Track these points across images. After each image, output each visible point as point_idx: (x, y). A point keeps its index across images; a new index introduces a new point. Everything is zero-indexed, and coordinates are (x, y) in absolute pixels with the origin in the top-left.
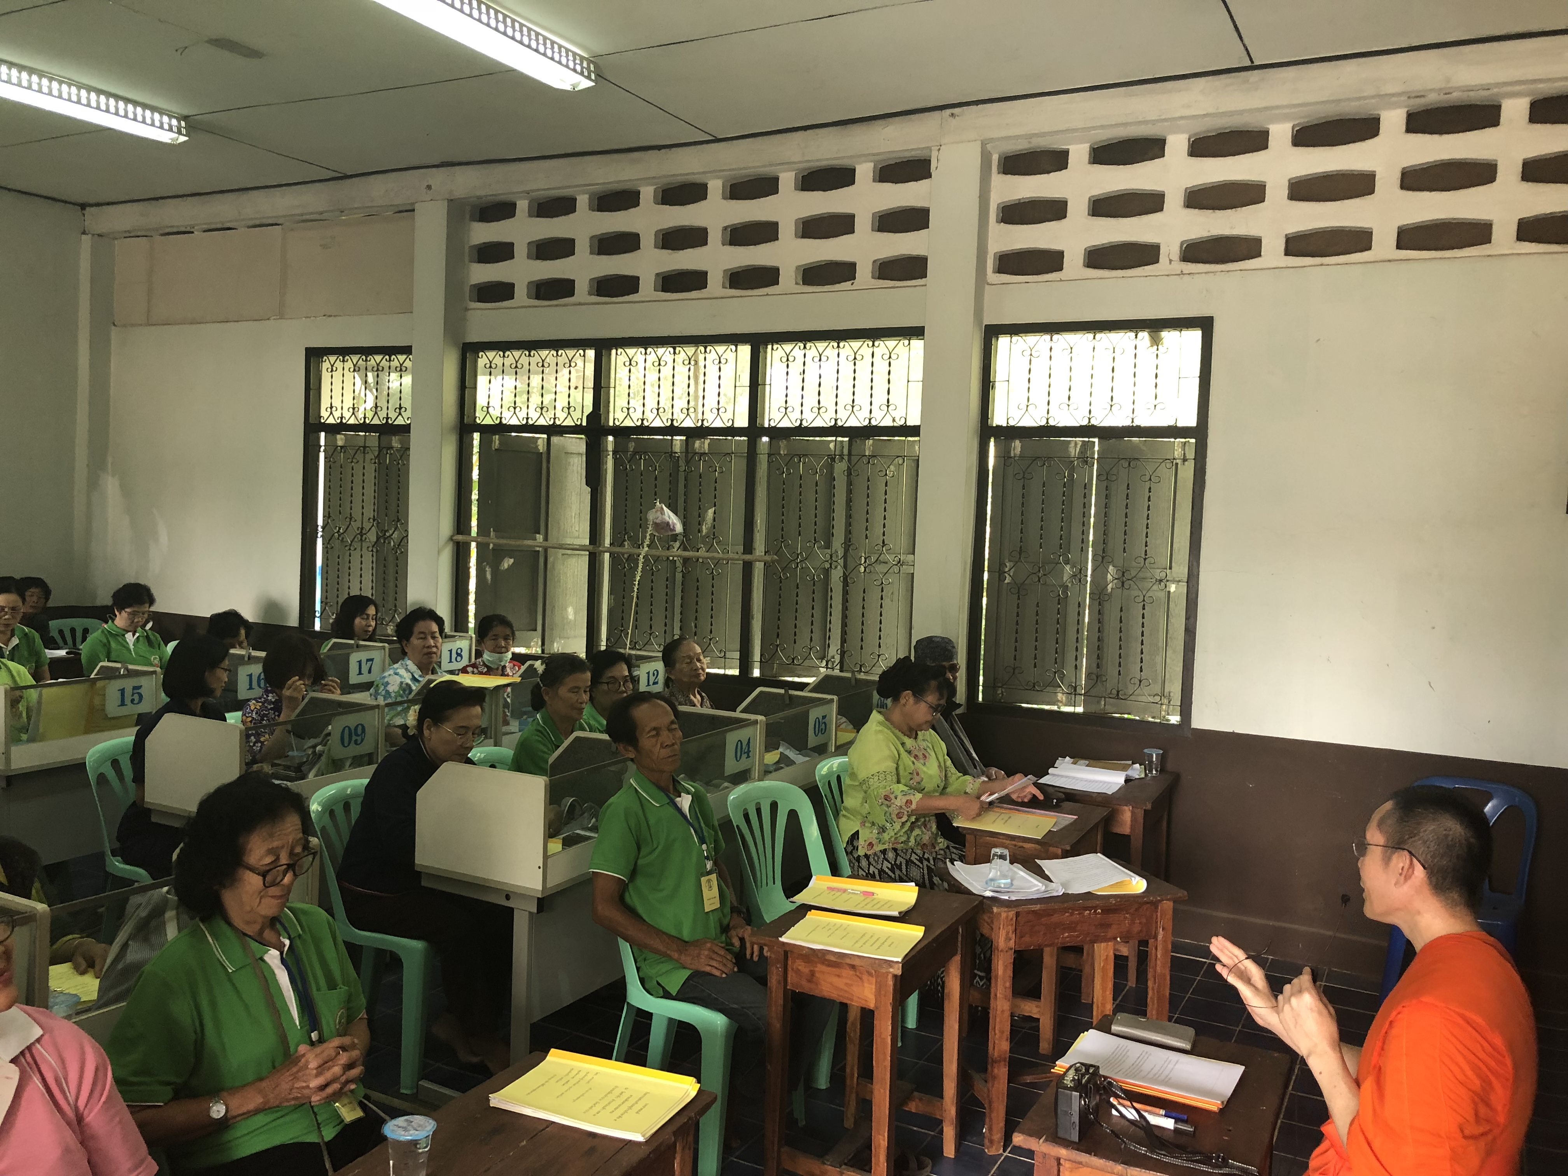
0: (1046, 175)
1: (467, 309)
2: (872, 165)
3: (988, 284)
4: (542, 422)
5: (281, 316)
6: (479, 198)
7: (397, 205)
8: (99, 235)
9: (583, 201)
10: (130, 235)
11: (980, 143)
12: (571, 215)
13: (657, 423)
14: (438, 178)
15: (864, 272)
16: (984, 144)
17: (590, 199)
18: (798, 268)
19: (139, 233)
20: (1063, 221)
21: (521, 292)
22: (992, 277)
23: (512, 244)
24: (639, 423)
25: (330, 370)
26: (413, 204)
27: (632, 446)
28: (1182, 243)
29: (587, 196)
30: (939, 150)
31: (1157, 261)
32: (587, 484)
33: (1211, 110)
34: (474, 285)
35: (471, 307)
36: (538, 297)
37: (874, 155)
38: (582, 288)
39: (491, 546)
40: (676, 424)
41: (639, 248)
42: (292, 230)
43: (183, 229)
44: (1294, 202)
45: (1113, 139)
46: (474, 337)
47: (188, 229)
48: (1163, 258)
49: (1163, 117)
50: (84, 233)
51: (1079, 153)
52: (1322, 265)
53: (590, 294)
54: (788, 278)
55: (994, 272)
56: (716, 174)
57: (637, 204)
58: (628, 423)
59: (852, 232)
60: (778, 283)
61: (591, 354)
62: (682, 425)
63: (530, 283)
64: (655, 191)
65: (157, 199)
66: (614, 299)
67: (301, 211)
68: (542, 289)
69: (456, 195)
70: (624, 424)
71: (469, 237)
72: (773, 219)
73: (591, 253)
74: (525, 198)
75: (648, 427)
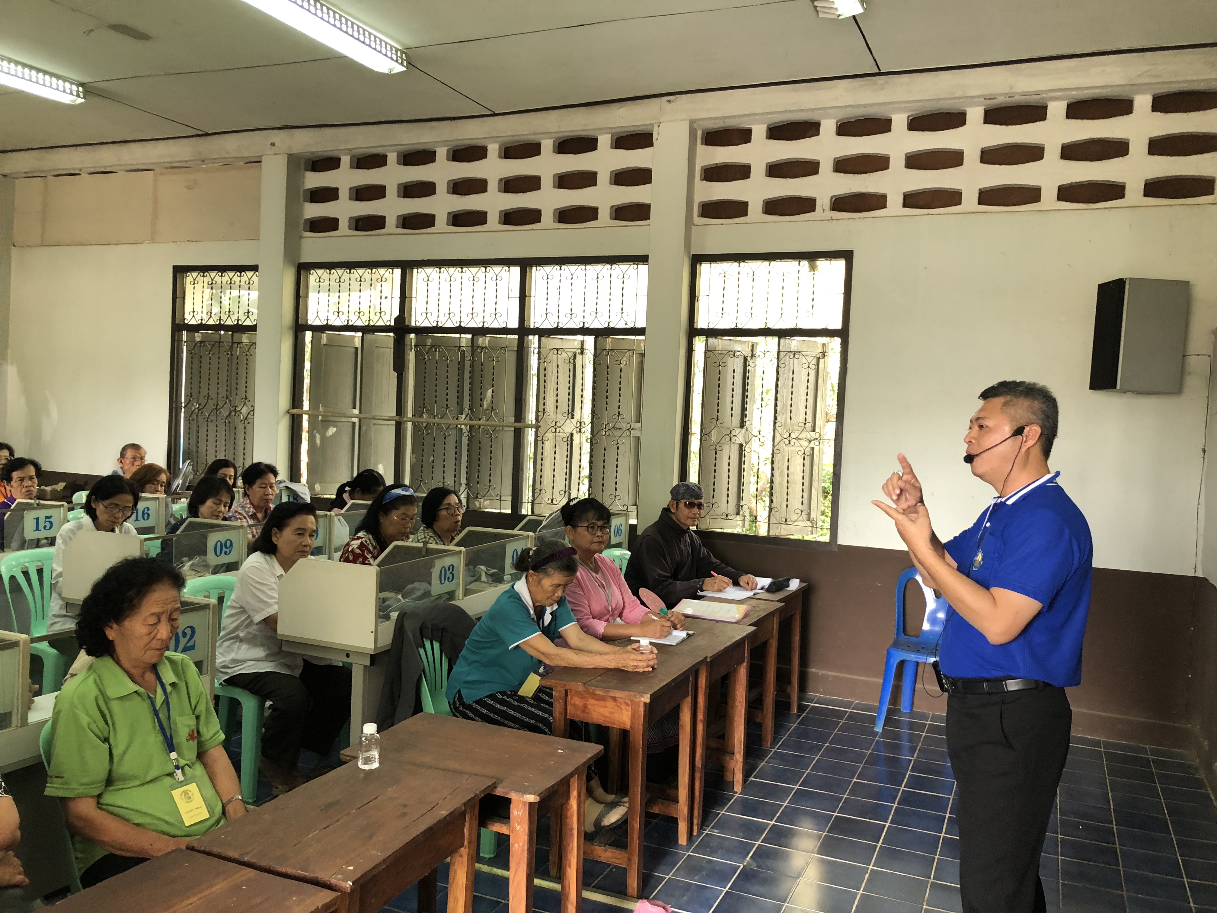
0: (736, 147)
1: (301, 237)
2: (610, 136)
3: (694, 225)
4: (359, 323)
5: (153, 241)
6: (312, 153)
7: (247, 158)
9: (392, 157)
10: (29, 176)
11: (688, 123)
12: (383, 168)
13: (449, 325)
14: (279, 137)
15: (604, 214)
16: (692, 122)
17: (398, 156)
18: (555, 210)
19: (35, 174)
20: (748, 180)
21: (344, 225)
22: (697, 220)
23: (336, 190)
24: (435, 324)
25: (192, 283)
26: (261, 156)
27: (429, 342)
28: (832, 198)
29: (396, 154)
30: (659, 126)
31: (814, 210)
32: (394, 370)
33: (852, 103)
34: (307, 220)
35: (305, 236)
36: (357, 229)
37: (611, 128)
38: (391, 222)
39: (319, 418)
40: (463, 325)
41: (435, 193)
42: (161, 174)
43: (73, 172)
44: (909, 170)
45: (783, 122)
46: (306, 258)
47: (77, 172)
48: (818, 208)
49: (819, 107)
51: (759, 131)
53: (397, 227)
54: (547, 217)
55: (698, 216)
56: (493, 139)
57: (434, 161)
58: (426, 324)
59: (596, 185)
60: (540, 222)
61: (398, 272)
62: (468, 326)
63: (351, 218)
64: (448, 151)
65: (52, 148)
66: (417, 231)
67: (169, 160)
68: (360, 223)
69: (294, 151)
70: (423, 325)
71: (303, 183)
72: (537, 174)
73: (398, 196)
74: (347, 154)
75: (441, 327)
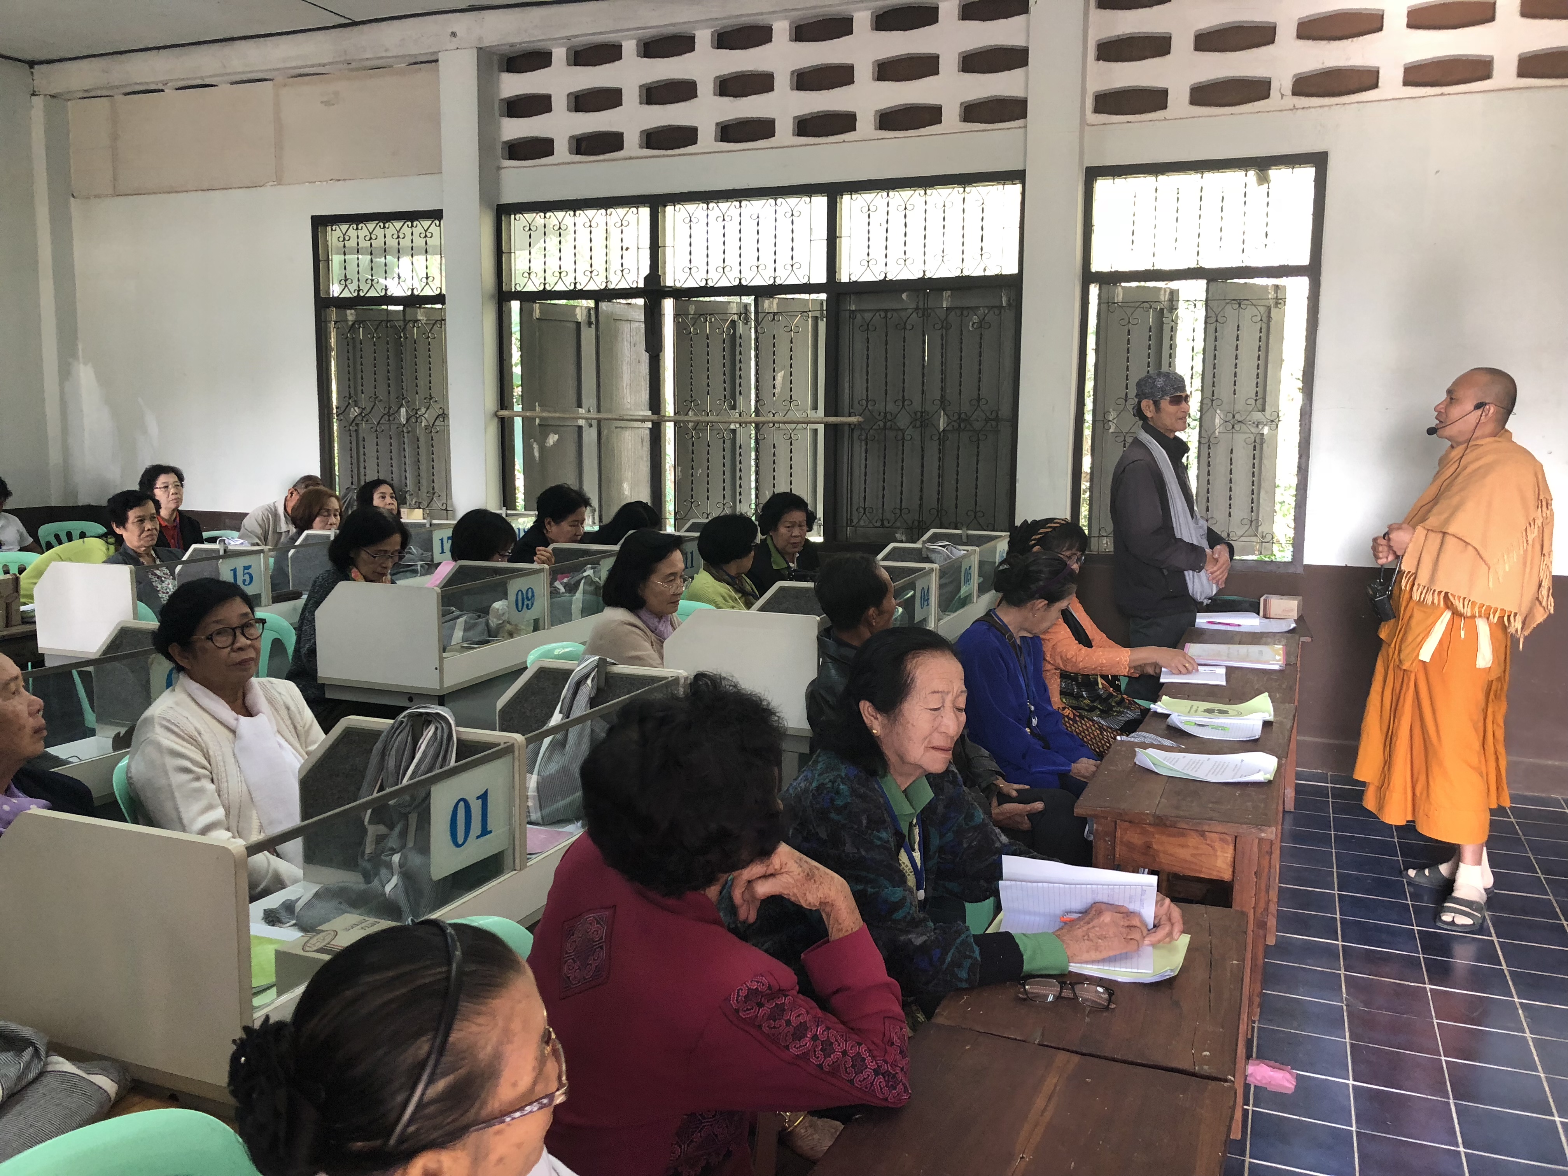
0: (1148, 9)
1: (499, 168)
2: (957, 1)
3: (1088, 125)
4: (592, 287)
5: (279, 181)
6: (512, 45)
7: (415, 56)
8: (52, 96)
9: (629, 47)
10: (88, 96)
12: (617, 63)
13: (724, 283)
14: (462, 24)
15: (951, 115)
17: (637, 45)
18: (877, 111)
19: (99, 93)
20: (1168, 57)
21: (561, 147)
22: (1093, 118)
23: (548, 98)
24: (703, 284)
25: (341, 239)
26: (437, 53)
27: (694, 308)
28: (1295, 75)
29: (635, 42)
31: (1267, 96)
32: (645, 351)
34: (505, 143)
35: (505, 165)
36: (578, 152)
38: (632, 140)
39: (537, 421)
40: (744, 283)
41: (696, 96)
42: (285, 85)
43: (153, 87)
44: (1412, 30)
46: (508, 198)
47: (160, 87)
48: (1274, 92)
50: (33, 94)
52: (1442, 94)
53: (641, 147)
54: (866, 123)
55: (1093, 112)
56: (784, 14)
57: (692, 49)
58: (691, 284)
59: (937, 73)
60: (855, 129)
61: (645, 212)
62: (752, 284)
63: (571, 138)
64: (712, 35)
65: (121, 53)
66: (670, 152)
67: (300, 63)
68: (584, 145)
69: (486, 43)
70: (686, 286)
71: (498, 87)
72: (848, 61)
73: (641, 103)
74: (562, 45)
75: (713, 287)
